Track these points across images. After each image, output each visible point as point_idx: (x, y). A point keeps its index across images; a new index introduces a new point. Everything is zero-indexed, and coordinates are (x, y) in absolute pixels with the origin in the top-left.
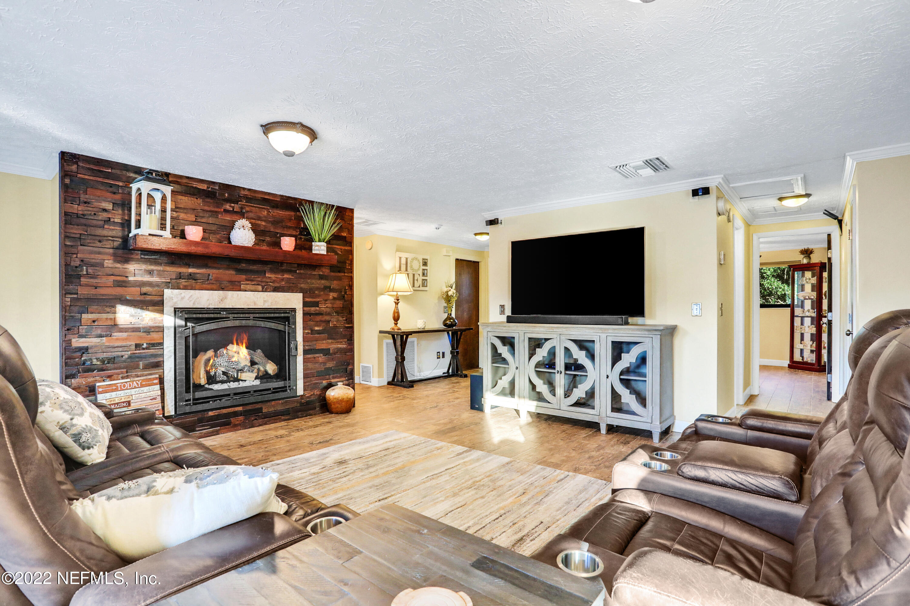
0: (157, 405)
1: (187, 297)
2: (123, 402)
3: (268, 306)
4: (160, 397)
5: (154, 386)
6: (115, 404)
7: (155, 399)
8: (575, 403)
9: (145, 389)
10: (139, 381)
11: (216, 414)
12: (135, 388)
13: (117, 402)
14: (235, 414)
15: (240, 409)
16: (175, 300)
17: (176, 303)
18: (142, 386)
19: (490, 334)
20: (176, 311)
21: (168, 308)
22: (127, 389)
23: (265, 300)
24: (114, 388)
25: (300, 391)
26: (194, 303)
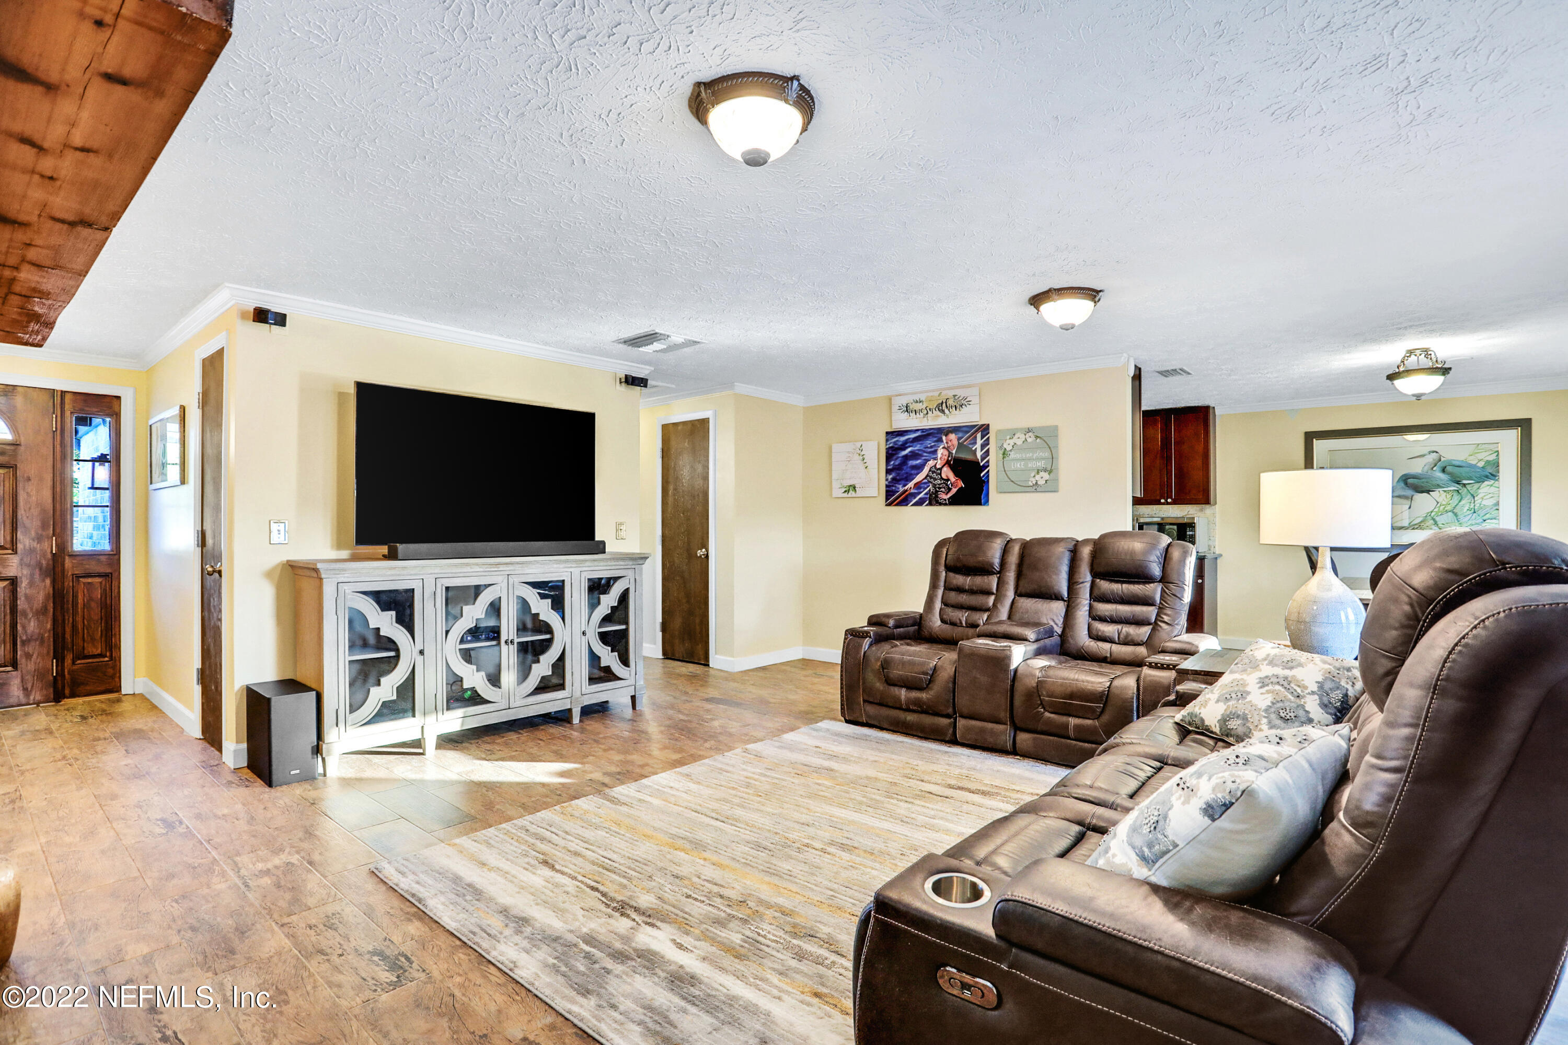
8: (536, 689)
19: (348, 588)
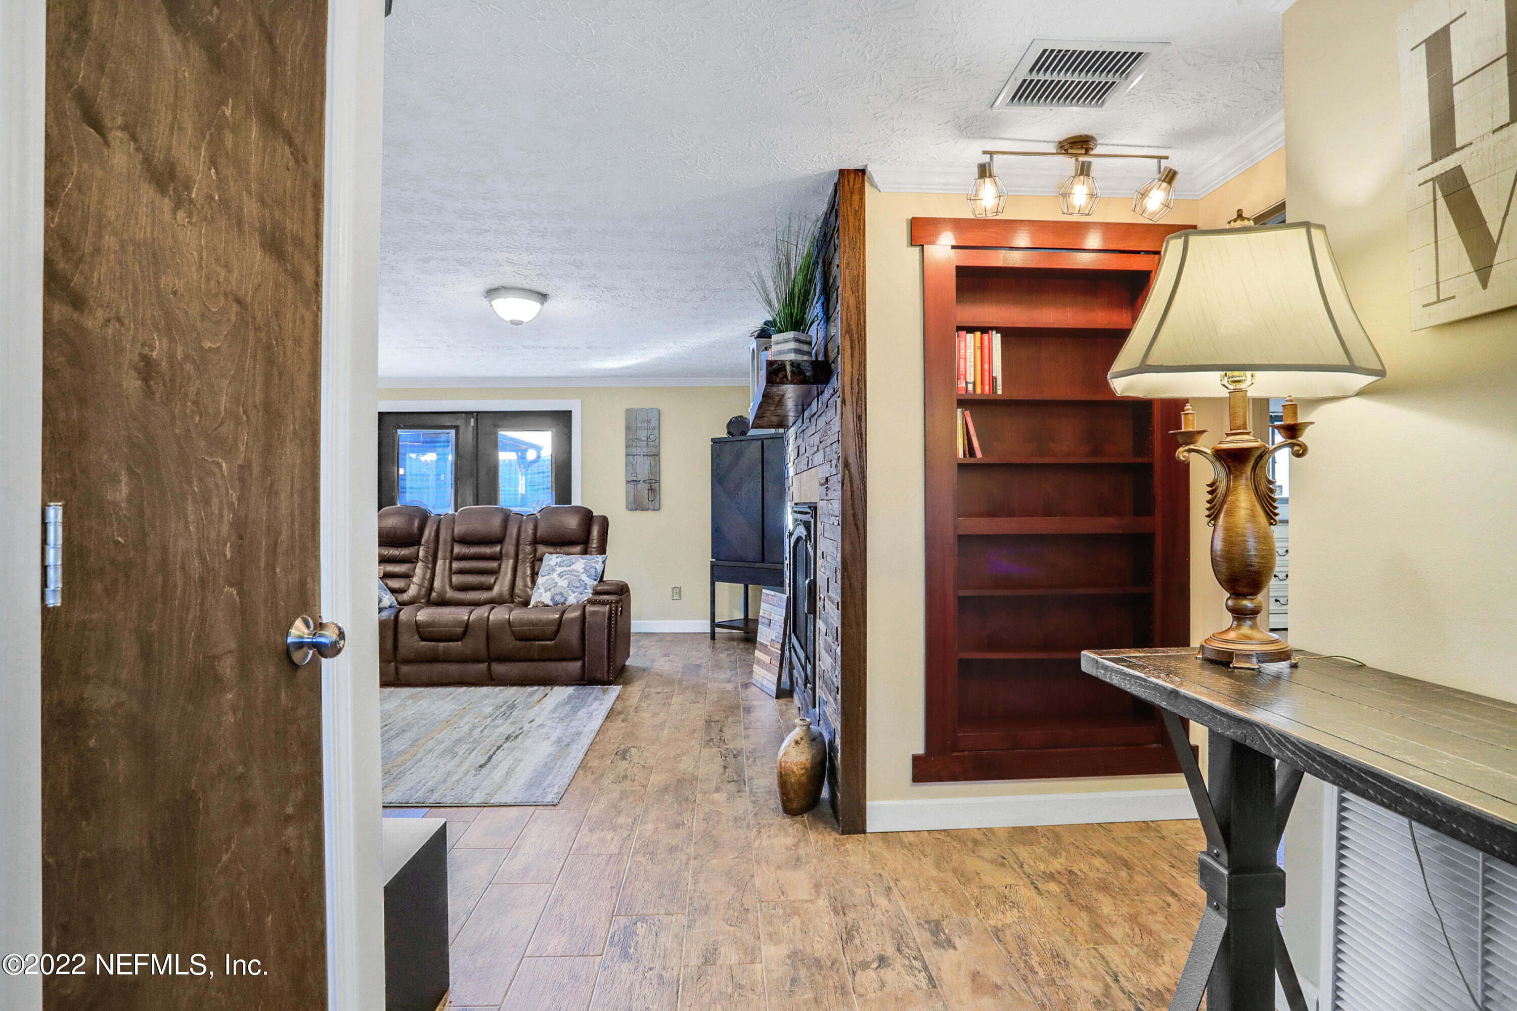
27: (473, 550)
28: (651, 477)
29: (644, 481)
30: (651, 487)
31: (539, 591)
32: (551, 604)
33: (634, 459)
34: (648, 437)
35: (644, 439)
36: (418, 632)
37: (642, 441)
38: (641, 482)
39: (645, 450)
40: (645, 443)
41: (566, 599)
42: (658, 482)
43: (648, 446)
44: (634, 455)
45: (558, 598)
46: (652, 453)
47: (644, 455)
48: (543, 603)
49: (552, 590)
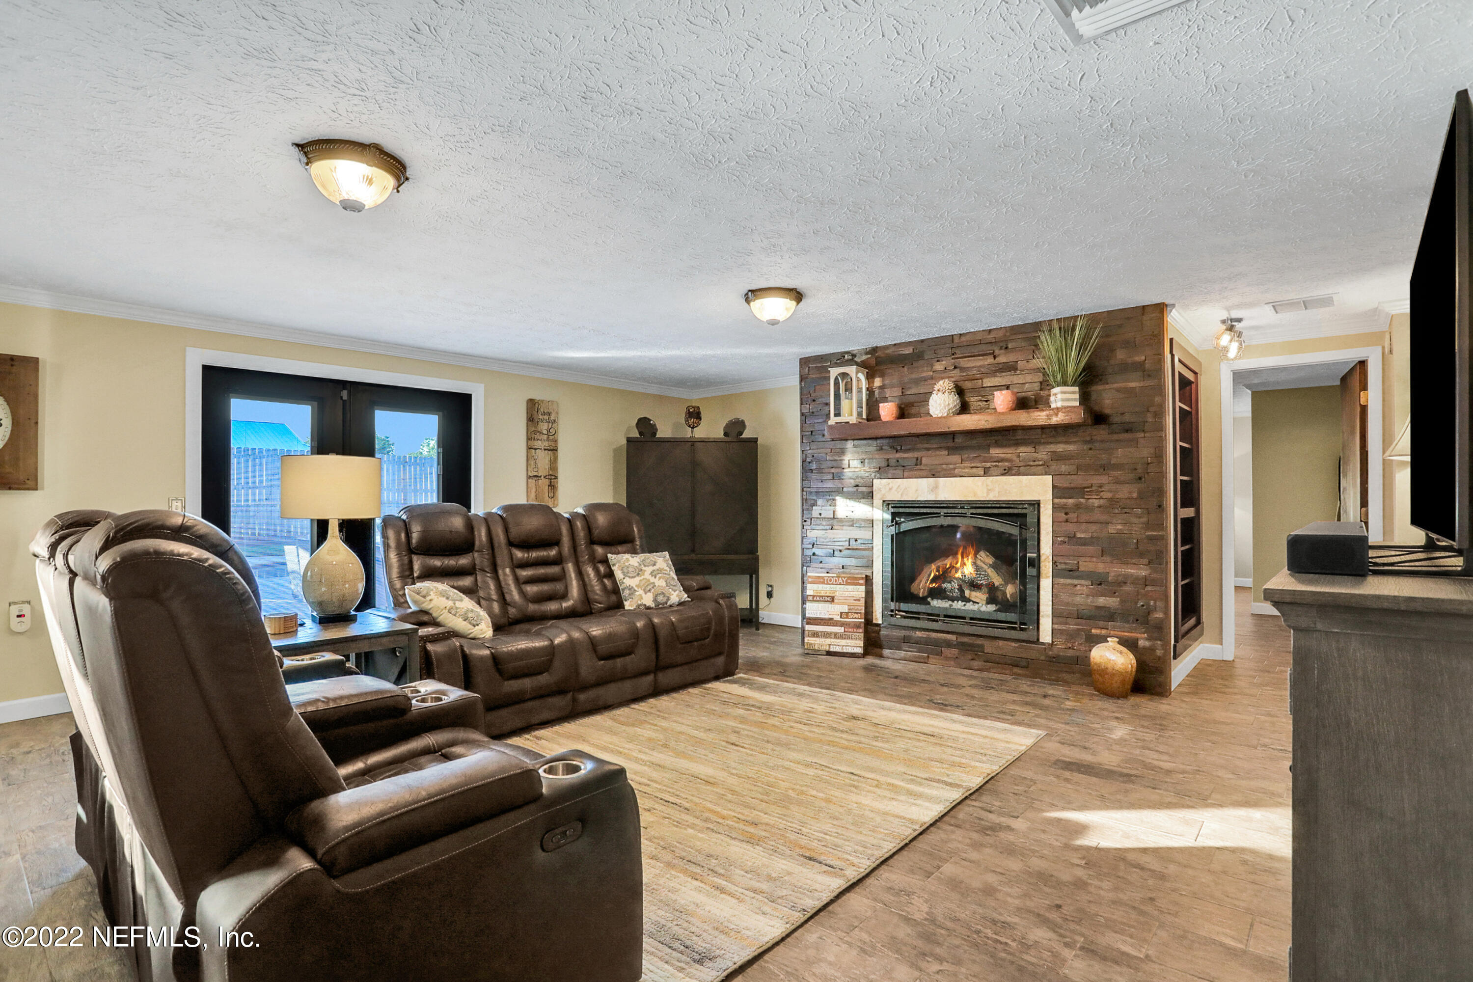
0: (859, 608)
1: (895, 488)
2: (828, 597)
3: (994, 497)
4: (864, 600)
5: (859, 587)
6: (820, 596)
7: (859, 600)
9: (850, 587)
10: (844, 577)
11: (925, 636)
12: (840, 584)
13: (822, 594)
14: (949, 644)
15: (952, 637)
16: (883, 492)
17: (884, 495)
18: (848, 584)
20: (887, 504)
21: (877, 501)
22: (833, 584)
23: (989, 488)
24: (822, 580)
25: (1046, 636)
26: (902, 495)
27: (535, 554)
28: (551, 473)
29: (545, 477)
30: (551, 482)
31: (637, 593)
32: (653, 605)
33: (535, 453)
34: (549, 431)
35: (545, 432)
36: (595, 651)
37: (543, 434)
38: (542, 477)
39: (546, 444)
40: (545, 437)
41: (668, 599)
42: (556, 478)
43: (548, 439)
44: (536, 449)
45: (661, 599)
46: (552, 448)
47: (545, 450)
48: (645, 605)
49: (652, 591)
